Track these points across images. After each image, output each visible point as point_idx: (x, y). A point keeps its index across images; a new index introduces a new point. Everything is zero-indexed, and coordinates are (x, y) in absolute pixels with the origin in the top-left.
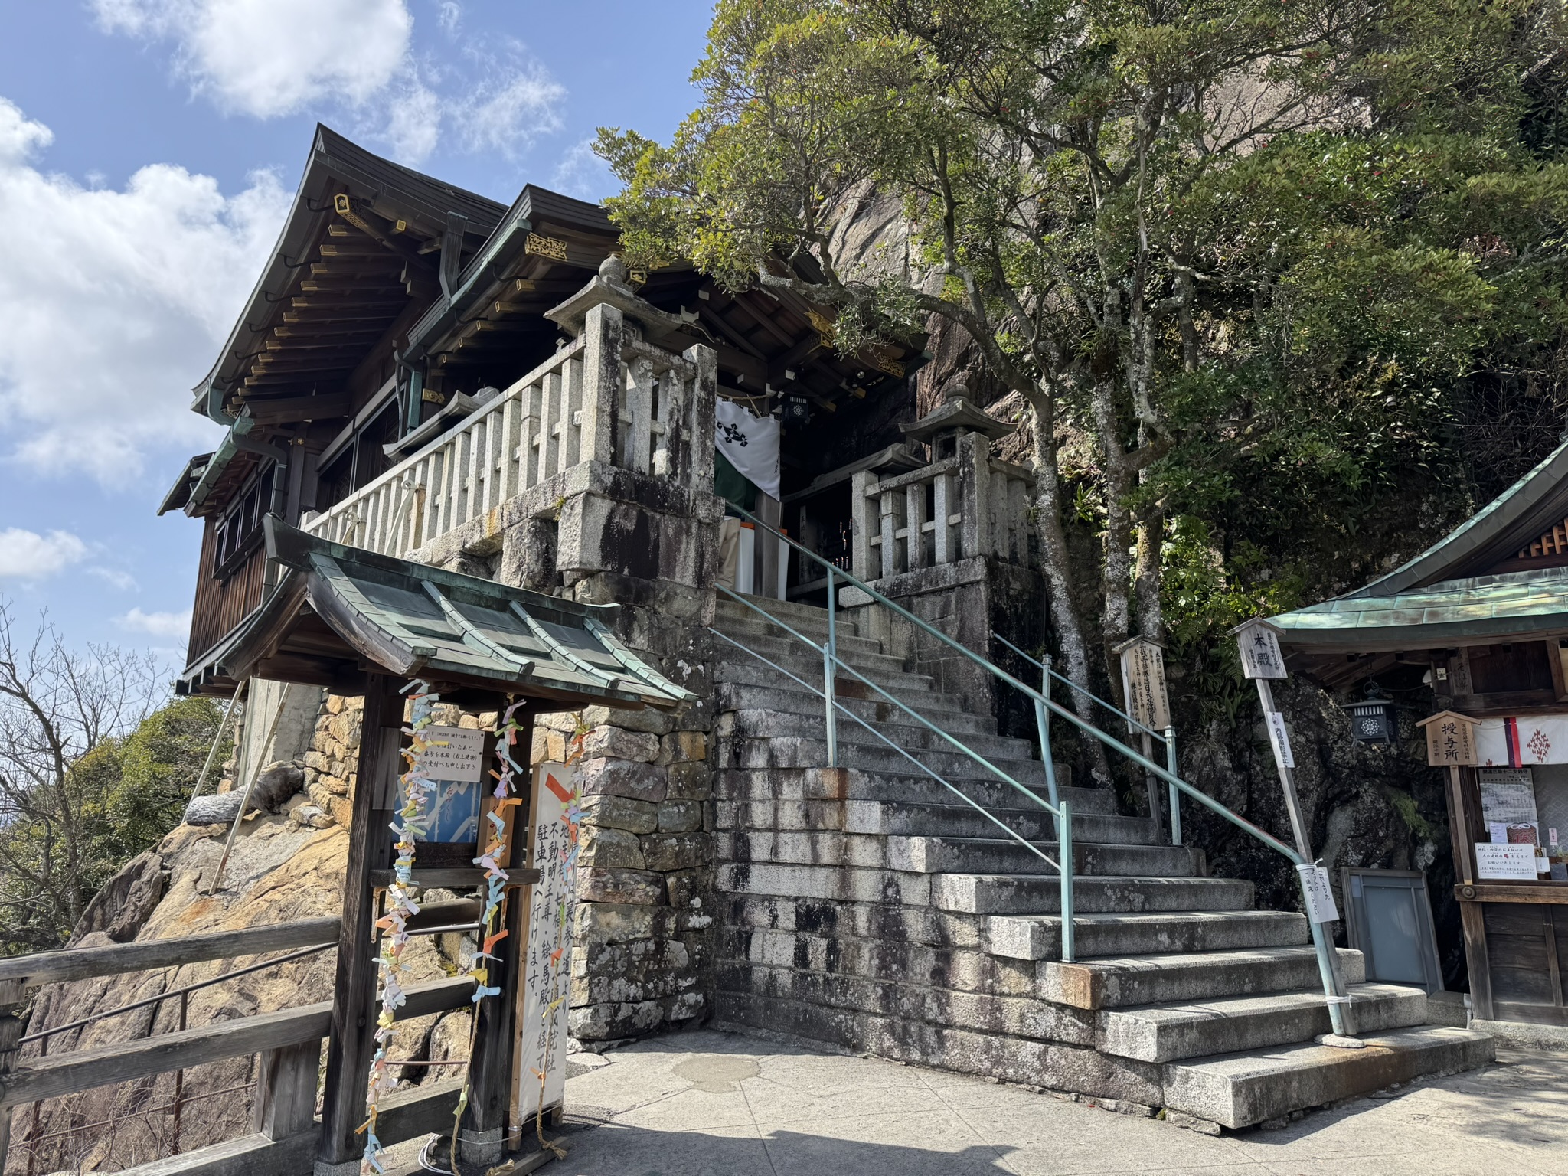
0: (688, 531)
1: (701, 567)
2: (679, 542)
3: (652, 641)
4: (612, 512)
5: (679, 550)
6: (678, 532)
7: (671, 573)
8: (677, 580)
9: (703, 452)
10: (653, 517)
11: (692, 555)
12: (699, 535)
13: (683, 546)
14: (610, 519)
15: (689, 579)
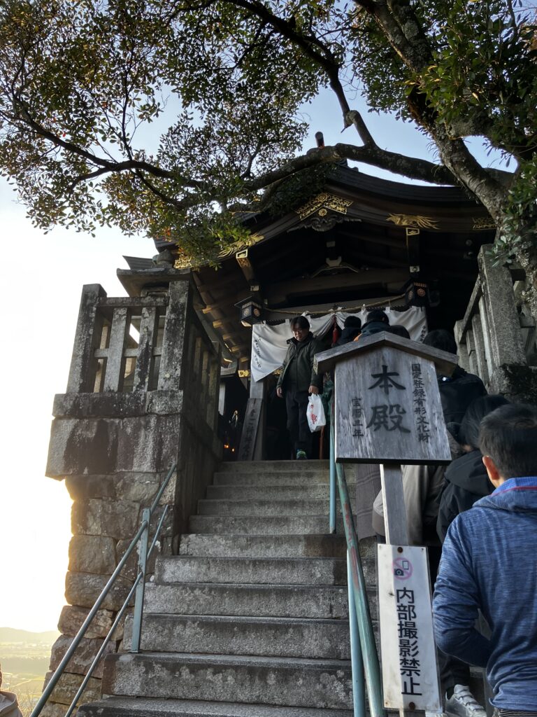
0: (147, 427)
1: (160, 453)
2: (138, 437)
3: (104, 527)
4: (76, 427)
5: (137, 444)
6: (137, 429)
7: (128, 463)
8: (135, 469)
9: (170, 360)
10: (113, 423)
11: (151, 444)
12: (157, 425)
13: (142, 439)
14: (73, 433)
15: (147, 466)
